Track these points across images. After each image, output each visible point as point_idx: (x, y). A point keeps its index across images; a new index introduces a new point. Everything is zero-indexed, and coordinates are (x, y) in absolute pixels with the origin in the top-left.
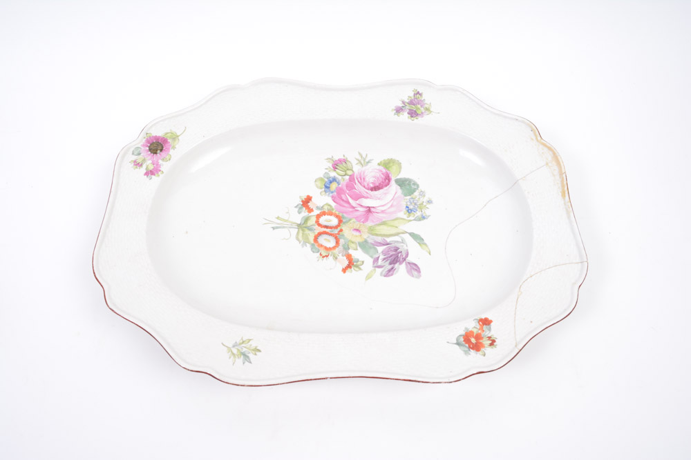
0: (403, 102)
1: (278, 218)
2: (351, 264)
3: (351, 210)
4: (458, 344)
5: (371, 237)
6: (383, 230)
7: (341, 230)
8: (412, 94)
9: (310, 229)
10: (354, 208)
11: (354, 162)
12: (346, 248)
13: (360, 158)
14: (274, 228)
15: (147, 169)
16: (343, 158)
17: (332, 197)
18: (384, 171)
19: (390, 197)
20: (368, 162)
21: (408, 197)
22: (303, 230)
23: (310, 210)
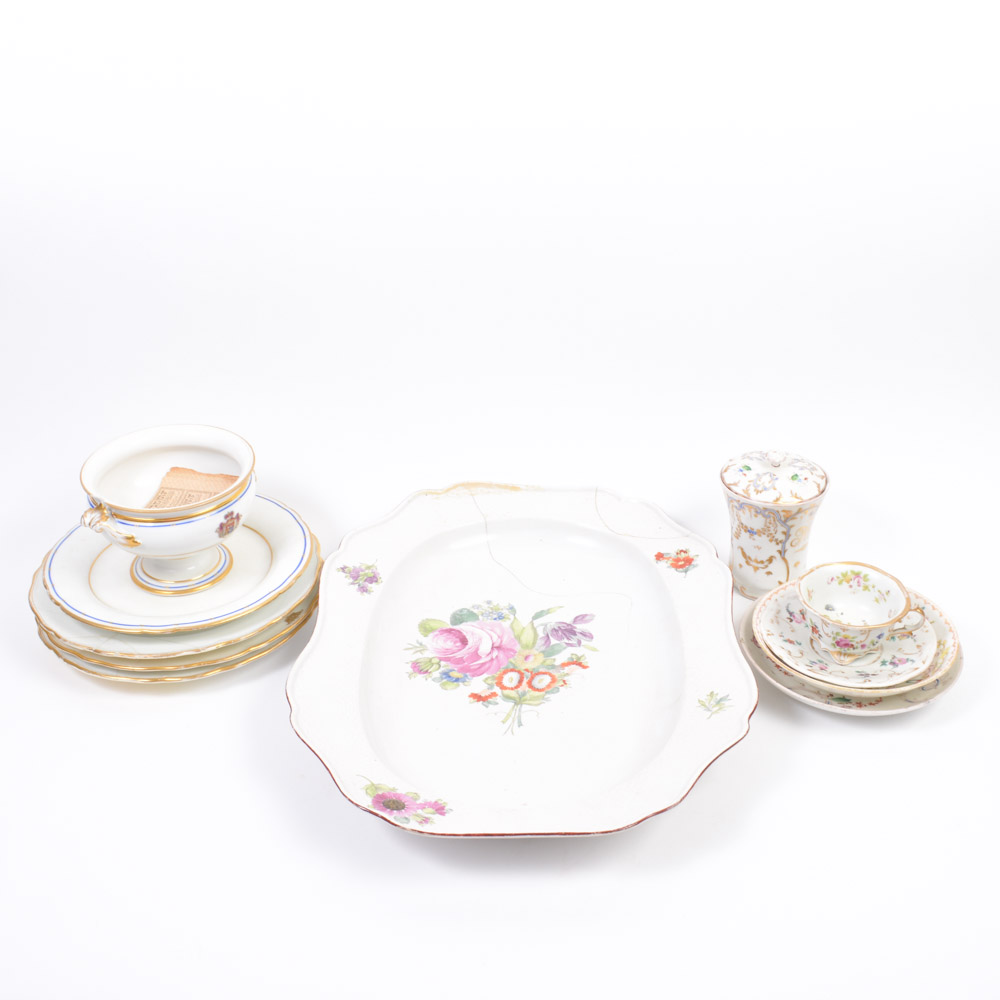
0: (353, 584)
1: (503, 722)
2: (578, 663)
3: (495, 662)
4: (686, 572)
5: (537, 646)
6: (527, 637)
7: (527, 670)
8: (344, 575)
9: (524, 694)
10: (492, 659)
11: (418, 656)
12: (553, 667)
13: (413, 651)
14: (520, 724)
15: (434, 814)
16: (410, 664)
17: (473, 676)
18: (436, 633)
19: (478, 631)
20: (421, 644)
21: (480, 617)
22: (526, 700)
23: (494, 695)
